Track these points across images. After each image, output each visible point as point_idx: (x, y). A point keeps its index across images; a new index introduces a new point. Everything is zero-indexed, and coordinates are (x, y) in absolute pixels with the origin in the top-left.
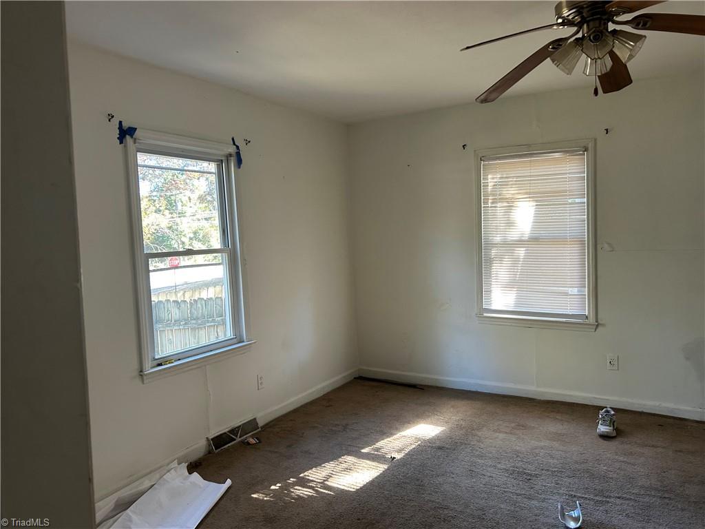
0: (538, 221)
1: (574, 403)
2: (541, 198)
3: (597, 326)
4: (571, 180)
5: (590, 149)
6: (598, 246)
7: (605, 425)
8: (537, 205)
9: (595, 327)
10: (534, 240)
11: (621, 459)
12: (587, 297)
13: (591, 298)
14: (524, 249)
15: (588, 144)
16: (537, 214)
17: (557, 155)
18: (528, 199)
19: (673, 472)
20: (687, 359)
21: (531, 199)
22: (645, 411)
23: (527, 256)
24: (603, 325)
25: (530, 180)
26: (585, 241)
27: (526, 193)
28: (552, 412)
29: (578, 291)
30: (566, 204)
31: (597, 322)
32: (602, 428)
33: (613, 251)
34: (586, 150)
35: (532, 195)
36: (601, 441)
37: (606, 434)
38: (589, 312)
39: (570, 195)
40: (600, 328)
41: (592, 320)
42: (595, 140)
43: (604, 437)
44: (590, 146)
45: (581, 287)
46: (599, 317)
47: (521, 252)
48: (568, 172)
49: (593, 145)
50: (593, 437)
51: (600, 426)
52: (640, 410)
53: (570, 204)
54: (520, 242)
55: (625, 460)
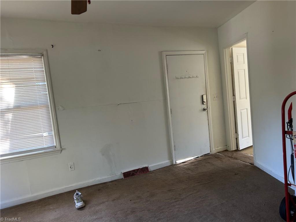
0: (18, 96)
1: (55, 195)
2: (18, 82)
3: (62, 150)
4: (36, 71)
5: (45, 55)
6: (56, 108)
7: (79, 202)
8: (16, 87)
9: (60, 151)
10: (17, 108)
11: (95, 217)
12: (54, 136)
13: (57, 136)
14: (12, 114)
15: (43, 52)
16: (17, 92)
17: (25, 57)
18: (10, 83)
19: (119, 213)
20: (103, 155)
21: (11, 83)
22: (89, 185)
23: (15, 118)
24: (64, 149)
25: (9, 71)
26: (49, 106)
27: (8, 79)
28: (46, 205)
29: (49, 134)
30: (35, 86)
31: (61, 148)
32: (78, 204)
33: (64, 110)
34: (43, 55)
35: (11, 80)
36: (80, 211)
37: (81, 207)
38: (56, 144)
39: (36, 80)
40: (63, 151)
41: (58, 147)
42: (47, 50)
43: (81, 208)
44: (45, 53)
45: (50, 131)
46: (62, 145)
47: (10, 116)
48: (33, 67)
49: (46, 53)
50: (75, 211)
51: (77, 204)
52: (87, 186)
53: (37, 85)
54: (8, 110)
55: (97, 217)
